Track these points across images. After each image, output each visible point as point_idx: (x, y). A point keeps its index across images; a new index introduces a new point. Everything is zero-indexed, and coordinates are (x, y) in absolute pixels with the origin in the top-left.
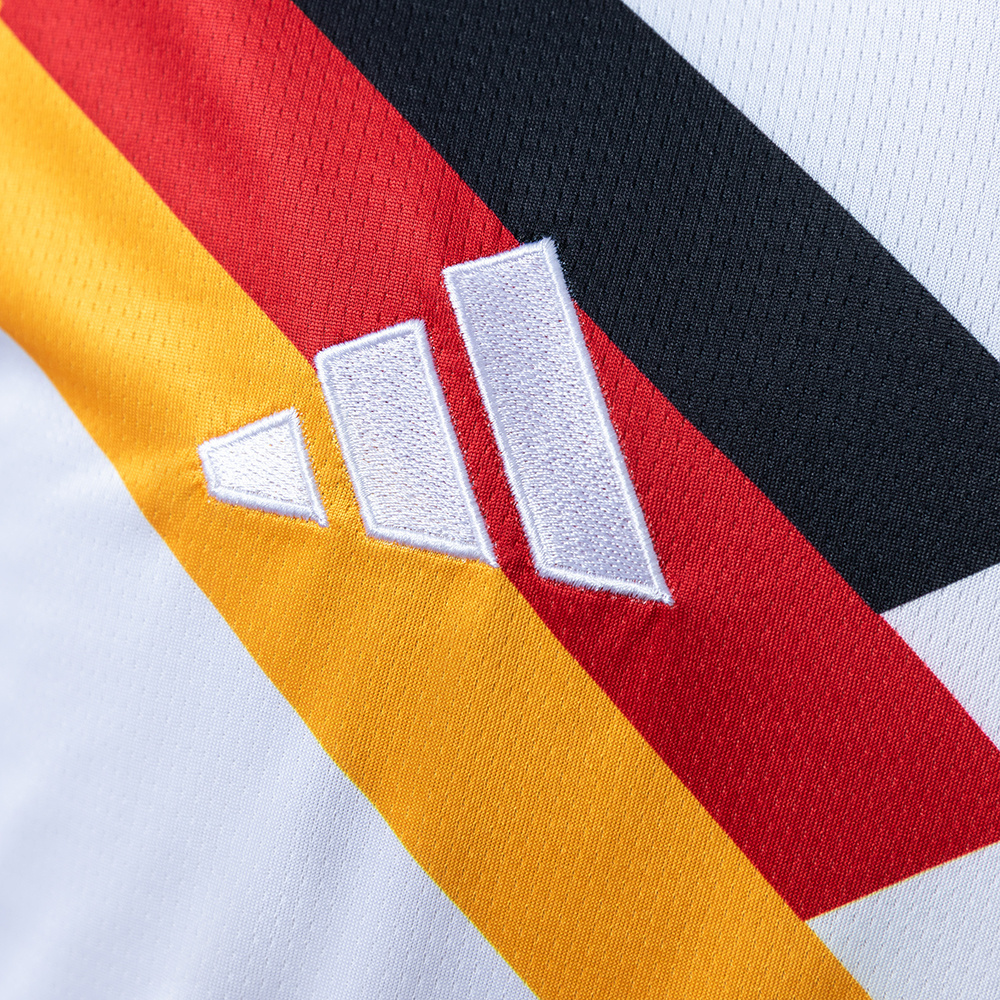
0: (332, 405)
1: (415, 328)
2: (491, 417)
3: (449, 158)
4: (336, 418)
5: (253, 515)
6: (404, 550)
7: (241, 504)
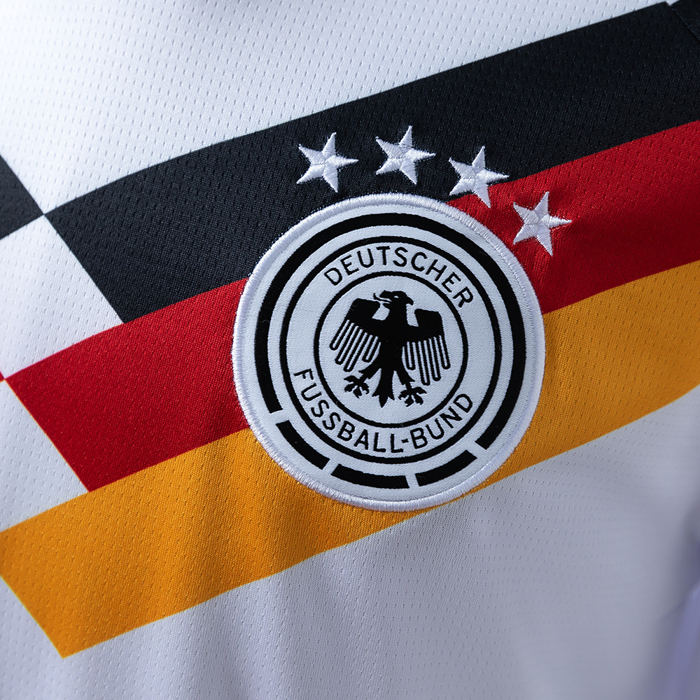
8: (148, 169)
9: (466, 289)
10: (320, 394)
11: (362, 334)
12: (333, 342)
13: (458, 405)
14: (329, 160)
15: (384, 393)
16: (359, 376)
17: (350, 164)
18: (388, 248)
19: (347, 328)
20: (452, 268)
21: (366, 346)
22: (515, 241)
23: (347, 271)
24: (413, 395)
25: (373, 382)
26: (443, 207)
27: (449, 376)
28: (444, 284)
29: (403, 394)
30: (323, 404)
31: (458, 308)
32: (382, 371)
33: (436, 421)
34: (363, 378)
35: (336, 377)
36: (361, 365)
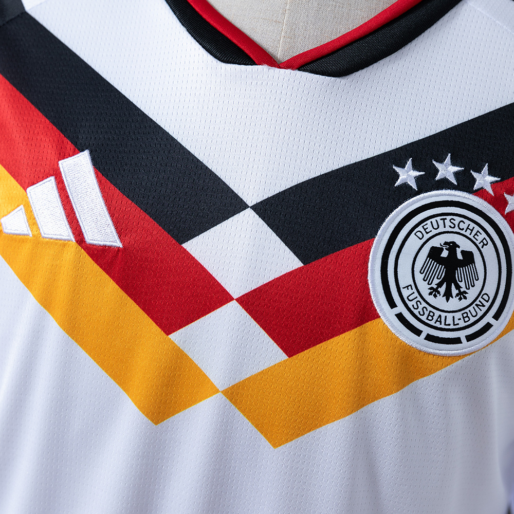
0: (31, 202)
1: (52, 179)
2: (72, 200)
3: (61, 131)
4: (32, 206)
5: (15, 236)
6: (52, 240)
7: (11, 234)
8: (309, 180)
9: (485, 239)
10: (417, 297)
11: (436, 265)
12: (421, 270)
13: (483, 299)
14: (410, 173)
15: (448, 295)
16: (435, 287)
17: (421, 175)
18: (446, 219)
19: (428, 262)
20: (477, 228)
21: (439, 271)
22: (506, 212)
23: (426, 232)
24: (462, 295)
25: (442, 290)
26: (471, 196)
27: (479, 284)
28: (474, 237)
29: (457, 295)
30: (418, 303)
31: (481, 249)
32: (446, 284)
33: (474, 308)
34: (437, 288)
35: (424, 288)
36: (436, 281)
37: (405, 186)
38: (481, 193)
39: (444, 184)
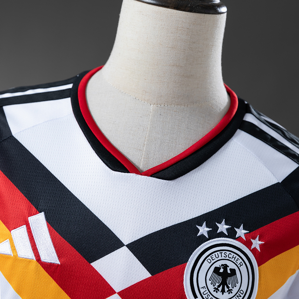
0: (13, 238)
1: (25, 226)
2: (35, 239)
3: (30, 201)
4: (14, 240)
5: (4, 255)
6: (23, 259)
7: (2, 253)
8: (155, 232)
9: (241, 262)
10: (207, 293)
11: (217, 276)
12: (210, 279)
13: (240, 293)
14: (205, 229)
15: (223, 291)
16: (217, 287)
17: (210, 230)
18: (222, 253)
19: (213, 275)
20: (237, 257)
21: (218, 279)
22: (252, 248)
23: (212, 259)
24: (230, 291)
25: (220, 289)
26: (235, 241)
27: (238, 285)
28: (236, 261)
29: (228, 291)
30: (208, 296)
31: (239, 267)
32: (222, 286)
33: (236, 297)
34: (218, 288)
35: (211, 288)
36: (217, 284)
37: (202, 235)
38: (239, 239)
39: (222, 235)
